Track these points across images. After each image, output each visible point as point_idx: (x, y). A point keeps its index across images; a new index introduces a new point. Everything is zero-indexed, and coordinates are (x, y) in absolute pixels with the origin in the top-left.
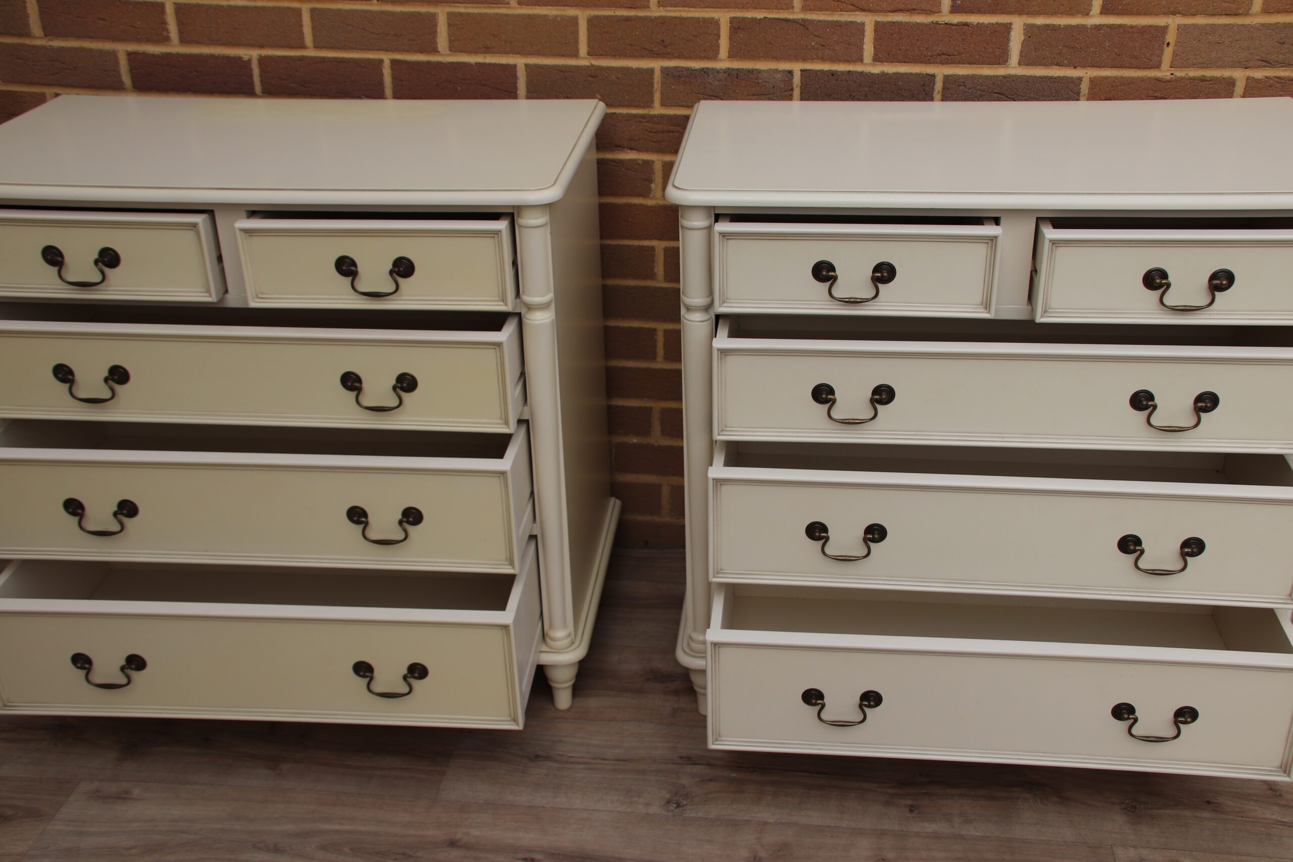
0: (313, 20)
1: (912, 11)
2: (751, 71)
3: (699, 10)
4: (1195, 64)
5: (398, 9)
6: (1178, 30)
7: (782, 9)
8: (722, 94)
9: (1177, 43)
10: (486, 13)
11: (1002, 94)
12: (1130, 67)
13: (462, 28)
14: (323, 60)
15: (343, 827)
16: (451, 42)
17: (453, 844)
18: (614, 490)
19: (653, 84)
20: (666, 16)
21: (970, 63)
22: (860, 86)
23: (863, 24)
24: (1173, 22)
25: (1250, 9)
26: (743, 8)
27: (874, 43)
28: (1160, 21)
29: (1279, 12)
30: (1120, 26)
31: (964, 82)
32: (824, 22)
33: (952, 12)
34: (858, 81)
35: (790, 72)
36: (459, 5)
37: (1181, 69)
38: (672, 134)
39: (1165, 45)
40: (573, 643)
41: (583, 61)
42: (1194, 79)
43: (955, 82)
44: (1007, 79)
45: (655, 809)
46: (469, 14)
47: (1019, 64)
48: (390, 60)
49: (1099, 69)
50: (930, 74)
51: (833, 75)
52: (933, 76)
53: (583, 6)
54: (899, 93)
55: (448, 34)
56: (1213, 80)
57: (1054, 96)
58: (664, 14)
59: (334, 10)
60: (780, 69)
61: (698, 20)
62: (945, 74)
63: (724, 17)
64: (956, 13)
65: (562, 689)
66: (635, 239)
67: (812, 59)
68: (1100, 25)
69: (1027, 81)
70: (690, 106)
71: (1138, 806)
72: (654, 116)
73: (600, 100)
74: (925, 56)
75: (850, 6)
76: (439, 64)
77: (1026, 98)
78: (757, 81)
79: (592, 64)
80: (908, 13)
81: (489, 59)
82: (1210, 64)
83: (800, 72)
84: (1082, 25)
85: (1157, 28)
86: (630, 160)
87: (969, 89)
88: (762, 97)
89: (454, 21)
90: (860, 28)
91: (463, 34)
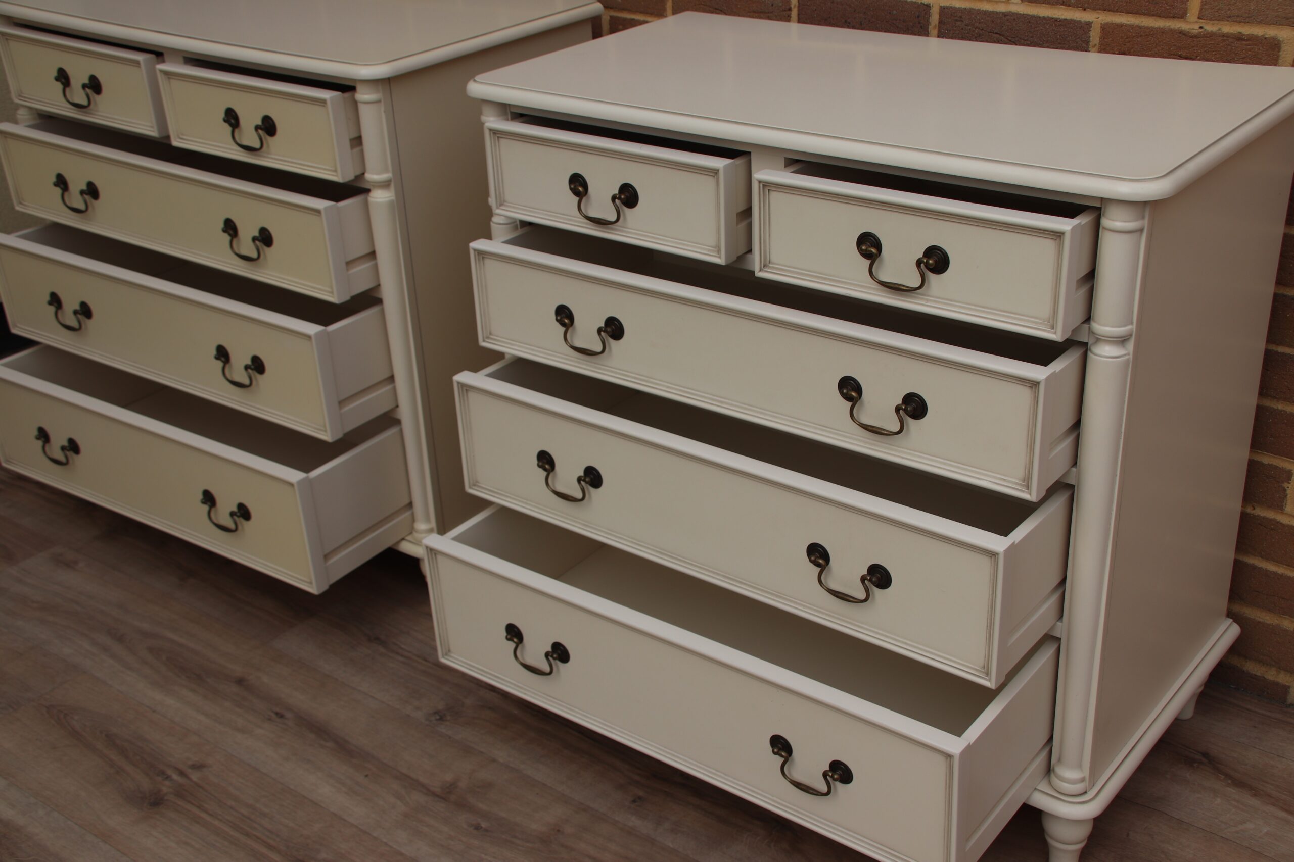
4: (1229, 17)
8: (726, 8)
11: (1003, 36)
12: (1149, 14)
22: (855, 11)
31: (961, 17)
37: (1212, 22)
42: (1227, 37)
43: (952, 15)
44: (1008, 17)
47: (1022, 0)
49: (1112, 13)
50: (925, 3)
54: (893, 24)
57: (1060, 44)
62: (941, 5)
69: (1029, 22)
77: (1029, 43)
82: (1249, 17)
87: (966, 25)
88: (762, 16)
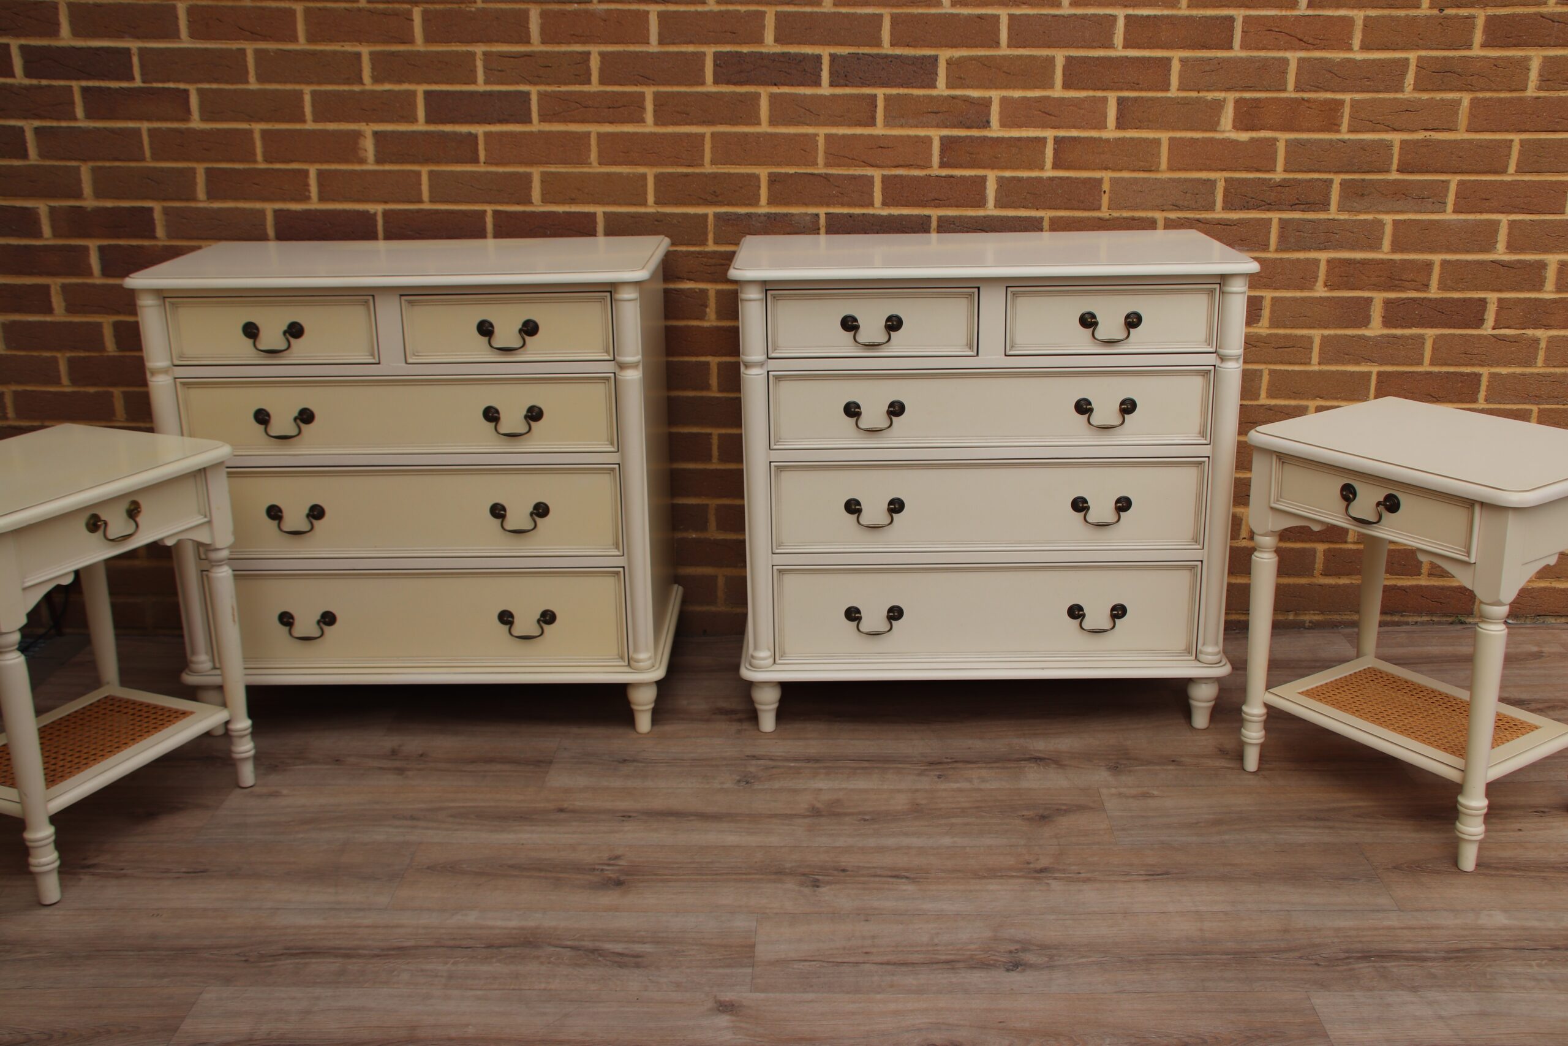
0: (430, 179)
1: (909, 166)
2: (786, 215)
3: (743, 167)
4: (1126, 207)
5: (500, 169)
6: (1110, 181)
7: (809, 165)
8: (763, 233)
9: (1111, 191)
10: (572, 172)
11: (984, 230)
12: (1078, 209)
13: (552, 184)
14: (437, 212)
15: (467, 804)
16: (543, 195)
17: (561, 810)
18: (677, 580)
19: (707, 225)
20: (717, 173)
21: (957, 206)
22: (872, 225)
23: (873, 177)
24: (1106, 175)
25: (1159, 167)
26: (778, 165)
27: (882, 192)
28: (1097, 175)
29: (1179, 170)
30: (1068, 178)
31: (953, 221)
32: (842, 175)
33: (940, 167)
34: (870, 221)
35: (817, 215)
36: (551, 165)
37: (1116, 211)
38: (722, 266)
39: (1103, 192)
40: (653, 666)
41: (651, 208)
42: (1126, 218)
44: (987, 218)
45: (728, 785)
46: (558, 173)
47: (995, 207)
48: (493, 211)
49: (1055, 210)
50: (927, 215)
51: (851, 217)
52: (929, 217)
53: (651, 165)
54: (903, 230)
55: (541, 189)
56: (1140, 219)
58: (716, 170)
59: (448, 172)
60: (809, 212)
61: (742, 175)
62: (938, 215)
63: (763, 172)
64: (944, 168)
65: (643, 711)
66: (693, 356)
67: (834, 205)
68: (1053, 177)
69: (1002, 219)
70: (737, 244)
71: (1119, 766)
72: (709, 252)
73: (666, 236)
74: (922, 201)
75: (861, 163)
76: (533, 212)
78: (790, 221)
79: (657, 211)
80: (907, 168)
81: (574, 209)
82: (1136, 207)
83: (824, 215)
84: (1039, 177)
85: (1095, 179)
86: (689, 289)
87: (958, 225)
88: (795, 234)
89: (546, 178)
90: (870, 180)
91: (554, 188)
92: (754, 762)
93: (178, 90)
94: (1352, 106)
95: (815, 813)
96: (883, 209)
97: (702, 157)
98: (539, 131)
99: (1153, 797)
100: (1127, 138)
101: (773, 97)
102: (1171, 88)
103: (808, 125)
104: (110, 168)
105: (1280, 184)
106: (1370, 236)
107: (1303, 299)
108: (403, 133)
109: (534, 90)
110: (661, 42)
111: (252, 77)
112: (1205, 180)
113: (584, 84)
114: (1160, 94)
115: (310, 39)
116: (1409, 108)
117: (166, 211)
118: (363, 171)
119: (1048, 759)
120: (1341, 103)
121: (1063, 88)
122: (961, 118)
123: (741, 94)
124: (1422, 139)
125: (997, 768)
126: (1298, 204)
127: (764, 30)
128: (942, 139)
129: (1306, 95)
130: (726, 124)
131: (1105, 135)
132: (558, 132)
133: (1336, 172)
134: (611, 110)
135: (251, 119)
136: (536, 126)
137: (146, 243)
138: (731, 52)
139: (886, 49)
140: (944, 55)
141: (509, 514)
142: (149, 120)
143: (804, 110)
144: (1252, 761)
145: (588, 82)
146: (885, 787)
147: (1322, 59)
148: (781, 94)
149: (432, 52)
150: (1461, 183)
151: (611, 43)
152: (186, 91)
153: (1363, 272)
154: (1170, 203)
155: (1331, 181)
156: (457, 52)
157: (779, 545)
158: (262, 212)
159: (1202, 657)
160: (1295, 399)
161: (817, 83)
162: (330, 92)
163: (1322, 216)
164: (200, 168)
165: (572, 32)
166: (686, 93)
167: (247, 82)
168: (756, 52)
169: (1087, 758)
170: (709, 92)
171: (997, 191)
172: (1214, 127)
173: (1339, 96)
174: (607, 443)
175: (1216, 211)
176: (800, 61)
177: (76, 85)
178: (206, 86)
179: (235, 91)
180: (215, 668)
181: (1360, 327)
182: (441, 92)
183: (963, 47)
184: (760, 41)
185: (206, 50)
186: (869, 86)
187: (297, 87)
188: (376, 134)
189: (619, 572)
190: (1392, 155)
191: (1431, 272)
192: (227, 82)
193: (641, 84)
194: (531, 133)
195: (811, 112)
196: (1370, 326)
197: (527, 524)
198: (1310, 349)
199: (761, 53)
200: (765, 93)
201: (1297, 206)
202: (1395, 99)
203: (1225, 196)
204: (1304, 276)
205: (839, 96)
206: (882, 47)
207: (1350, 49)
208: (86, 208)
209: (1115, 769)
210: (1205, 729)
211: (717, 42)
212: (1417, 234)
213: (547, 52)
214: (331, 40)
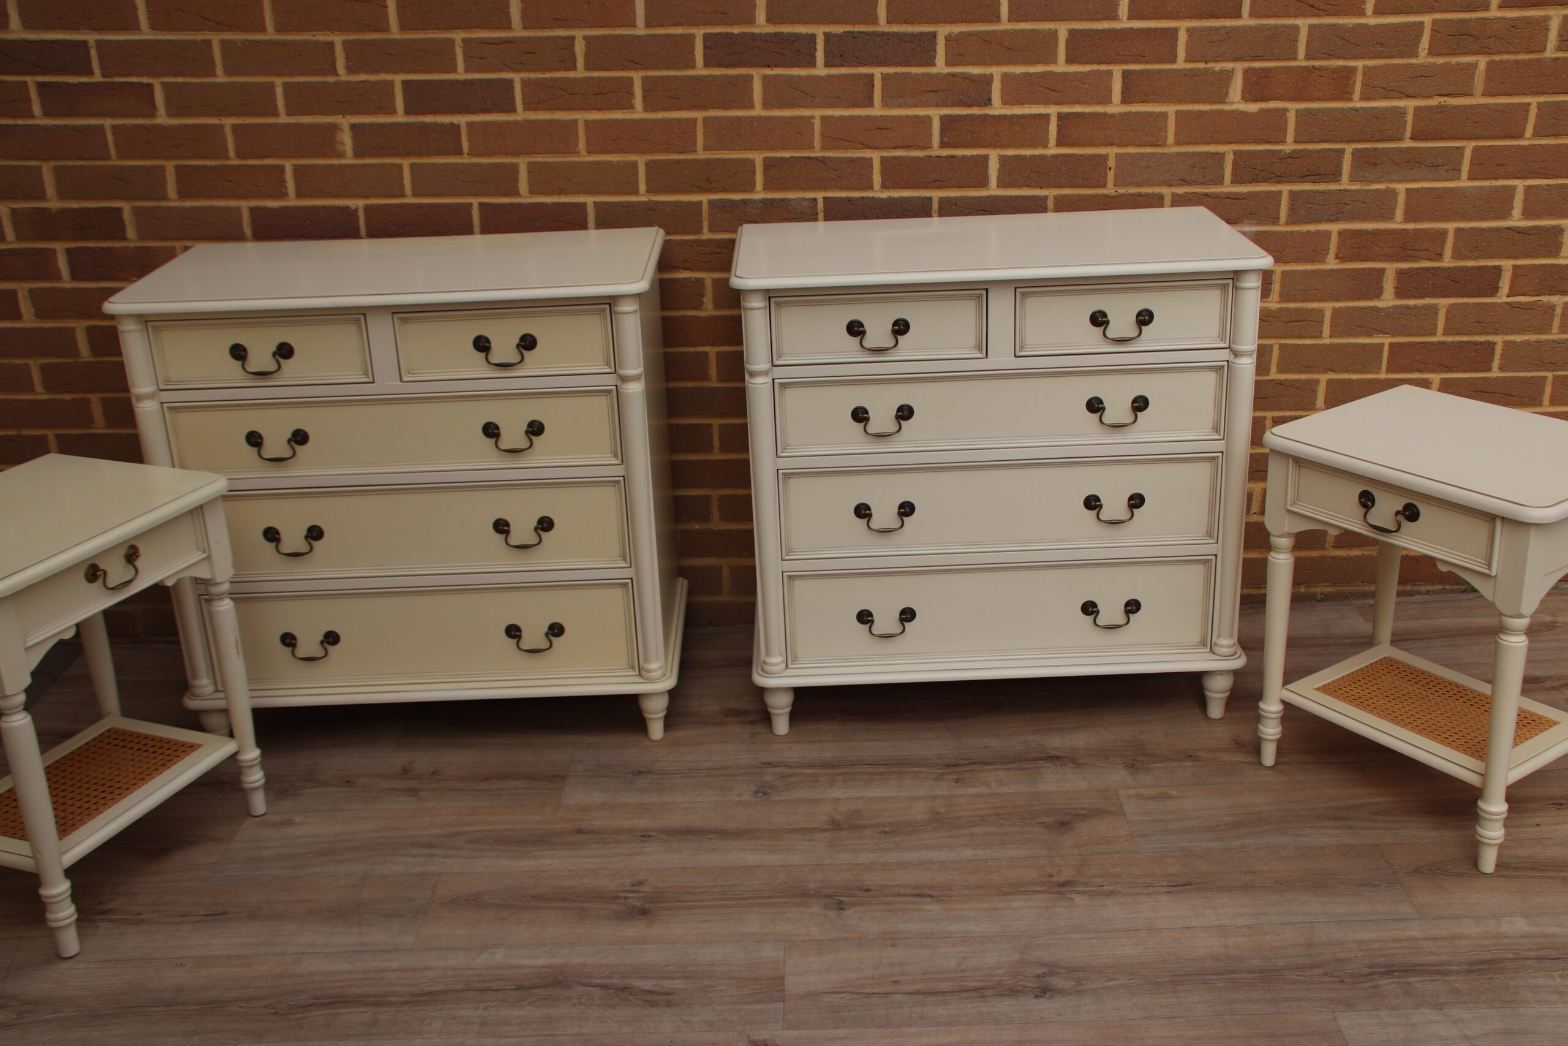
0: (412, 173)
1: (909, 147)
2: (783, 200)
3: (737, 152)
4: (1132, 183)
5: (485, 161)
6: (1116, 157)
7: (805, 149)
9: (1116, 167)
10: (560, 162)
11: (986, 211)
12: (1083, 187)
13: (540, 174)
14: (420, 206)
15: (484, 828)
16: (530, 185)
17: (580, 831)
18: (682, 572)
19: (702, 213)
20: (711, 159)
21: (958, 187)
22: (871, 208)
23: (871, 159)
24: (1112, 151)
25: (1166, 141)
26: (773, 149)
27: (881, 174)
28: (1102, 151)
29: (1187, 144)
30: (1072, 155)
31: (955, 203)
32: (840, 158)
33: (941, 147)
34: (870, 205)
35: (815, 200)
36: (537, 155)
37: (1122, 188)
38: (719, 255)
39: (1108, 169)
40: (665, 675)
41: (643, 197)
42: (1132, 195)
43: (948, 202)
44: (990, 199)
45: (746, 797)
46: (546, 163)
47: (998, 187)
48: (479, 203)
49: (1060, 189)
50: (928, 197)
51: (849, 200)
52: (930, 199)
53: (641, 153)
54: (904, 213)
55: (529, 180)
56: (1147, 195)
57: (1025, 211)
58: (709, 156)
59: (431, 164)
60: (807, 197)
61: (736, 160)
62: (939, 196)
63: (758, 158)
64: (945, 148)
65: (655, 719)
66: (690, 346)
67: (832, 189)
68: (1057, 155)
69: (1005, 200)
70: (735, 232)
71: (1136, 764)
72: (703, 241)
73: (660, 226)
74: (922, 183)
75: (859, 145)
76: (520, 204)
77: (1005, 212)
78: (787, 208)
79: (650, 200)
80: (907, 149)
81: (563, 199)
82: (1143, 183)
83: (822, 200)
84: (1043, 155)
85: (1100, 156)
86: (684, 278)
87: (959, 207)
89: (532, 168)
90: (869, 162)
91: (541, 179)
92: (770, 770)
93: (141, 84)
94: (1364, 73)
95: (835, 826)
96: (882, 192)
97: (695, 143)
98: (524, 120)
99: (1171, 797)
100: (1132, 113)
101: (766, 79)
102: (1178, 59)
103: (803, 107)
104: (73, 167)
105: (1290, 156)
106: (1382, 206)
107: (1314, 272)
108: (382, 125)
109: (517, 78)
110: (648, 25)
111: (219, 71)
112: (1213, 154)
113: (569, 71)
114: (1166, 67)
115: (279, 29)
116: (1424, 74)
117: (136, 211)
118: (341, 165)
119: (1065, 757)
120: (1354, 70)
121: (1066, 62)
122: (961, 97)
123: (733, 77)
124: (1437, 105)
125: (1015, 769)
126: (1309, 175)
127: (755, 9)
128: (942, 118)
129: (1317, 63)
130: (718, 108)
131: (1110, 109)
132: (544, 121)
133: (1348, 142)
134: (598, 96)
135: (221, 113)
136: (521, 115)
137: (117, 244)
138: (721, 33)
139: (883, 26)
140: (943, 31)
141: (512, 529)
142: (112, 116)
143: (798, 92)
144: (1269, 756)
145: (574, 68)
146: (904, 794)
147: (1334, 25)
148: (775, 76)
149: (408, 39)
150: (1476, 149)
151: (596, 27)
152: (150, 86)
153: (1375, 243)
154: (1178, 178)
155: (1343, 151)
156: (435, 39)
157: (789, 552)
158: (238, 210)
159: (1216, 649)
160: (1306, 372)
161: (812, 64)
162: (303, 83)
163: (1333, 187)
164: (170, 166)
165: (555, 16)
166: (676, 77)
167: (215, 75)
168: (748, 33)
169: (1104, 755)
170: (700, 76)
171: (999, 170)
172: (1222, 98)
173: (1351, 63)
174: (611, 455)
175: (1225, 185)
176: (794, 41)
177: (31, 81)
178: (171, 80)
179: (202, 84)
180: (217, 691)
181: (1372, 299)
182: (420, 81)
183: (962, 22)
184: (751, 21)
185: (169, 41)
186: (865, 65)
187: (268, 79)
188: (353, 127)
189: (627, 583)
190: (1406, 122)
191: (1445, 241)
192: (193, 75)
193: (629, 69)
194: (516, 123)
195: (806, 94)
196: (1382, 297)
197: (532, 539)
198: (1321, 322)
199: (753, 34)
200: (757, 75)
201: (1307, 177)
202: (1409, 64)
203: (1234, 169)
204: (1315, 248)
205: (834, 76)
206: (879, 24)
207: (1362, 14)
208: (50, 209)
209: (1132, 767)
210: (1220, 719)
211: (706, 23)
212: (1431, 202)
213: (529, 38)
214: (301, 29)
